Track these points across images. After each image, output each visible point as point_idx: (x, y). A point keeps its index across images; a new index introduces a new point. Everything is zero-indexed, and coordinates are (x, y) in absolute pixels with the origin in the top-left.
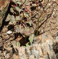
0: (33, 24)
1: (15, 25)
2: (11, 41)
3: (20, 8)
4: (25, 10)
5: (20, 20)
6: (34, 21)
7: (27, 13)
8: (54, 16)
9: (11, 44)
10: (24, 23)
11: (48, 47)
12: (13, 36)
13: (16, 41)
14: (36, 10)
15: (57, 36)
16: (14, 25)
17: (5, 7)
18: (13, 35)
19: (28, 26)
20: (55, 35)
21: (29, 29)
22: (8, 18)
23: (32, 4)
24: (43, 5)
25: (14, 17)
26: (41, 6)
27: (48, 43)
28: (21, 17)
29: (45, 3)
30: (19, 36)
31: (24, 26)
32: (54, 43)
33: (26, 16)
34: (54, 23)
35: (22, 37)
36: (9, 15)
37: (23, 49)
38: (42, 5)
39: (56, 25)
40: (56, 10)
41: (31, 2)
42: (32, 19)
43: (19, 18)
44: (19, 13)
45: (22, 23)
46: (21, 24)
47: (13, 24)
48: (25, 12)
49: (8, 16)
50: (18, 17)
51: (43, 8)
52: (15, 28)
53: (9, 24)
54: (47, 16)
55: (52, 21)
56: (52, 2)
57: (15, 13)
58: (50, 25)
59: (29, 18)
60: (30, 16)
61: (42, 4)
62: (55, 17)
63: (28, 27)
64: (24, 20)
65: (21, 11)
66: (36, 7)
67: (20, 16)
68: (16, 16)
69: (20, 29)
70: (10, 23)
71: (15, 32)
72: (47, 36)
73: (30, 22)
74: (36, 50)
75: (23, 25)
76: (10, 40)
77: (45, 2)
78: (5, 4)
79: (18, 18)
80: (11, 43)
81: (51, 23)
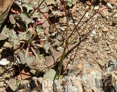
0: (52, 50)
1: (16, 50)
2: (7, 79)
3: (29, 17)
4: (38, 22)
5: (27, 40)
6: (53, 45)
7: (42, 28)
8: (93, 39)
9: (5, 85)
10: (33, 47)
11: (94, 83)
12: (10, 70)
13: (17, 79)
14: (60, 23)
15: (109, 66)
16: (15, 48)
17: (4, 10)
18: (12, 69)
19: (40, 54)
20: (105, 64)
21: (43, 60)
22: (4, 34)
23: (52, 10)
24: (73, 15)
25: (15, 33)
26: (70, 16)
27: (93, 75)
28: (30, 34)
29: (77, 11)
30: (23, 72)
31: (34, 52)
32: (105, 76)
33: (40, 33)
34: (92, 53)
35: (28, 73)
36: (5, 28)
37: (49, 82)
38: (71, 14)
39: (97, 56)
40: (98, 27)
41: (51, 8)
42: (50, 41)
43: (25, 36)
44: (27, 26)
45: (30, 46)
46: (28, 49)
47: (13, 47)
48: (38, 25)
49: (3, 30)
50: (23, 33)
51: (74, 20)
52: (15, 54)
53: (4, 45)
54: (80, 38)
55: (90, 48)
56: (91, 11)
57: (18, 25)
58: (85, 54)
59: (44, 38)
60: (46, 33)
61: (72, 12)
62: (95, 41)
63: (42, 55)
64: (34, 41)
65: (30, 22)
66: (60, 17)
67: (28, 33)
68: (20, 32)
69: (26, 57)
70: (6, 45)
71: (15, 64)
72: (91, 65)
73: (45, 46)
74: (73, 85)
75: (32, 51)
76: (5, 77)
77: (78, 9)
78: (4, 6)
79: (23, 36)
80: (7, 84)
81: (86, 51)
